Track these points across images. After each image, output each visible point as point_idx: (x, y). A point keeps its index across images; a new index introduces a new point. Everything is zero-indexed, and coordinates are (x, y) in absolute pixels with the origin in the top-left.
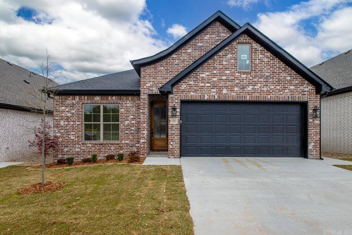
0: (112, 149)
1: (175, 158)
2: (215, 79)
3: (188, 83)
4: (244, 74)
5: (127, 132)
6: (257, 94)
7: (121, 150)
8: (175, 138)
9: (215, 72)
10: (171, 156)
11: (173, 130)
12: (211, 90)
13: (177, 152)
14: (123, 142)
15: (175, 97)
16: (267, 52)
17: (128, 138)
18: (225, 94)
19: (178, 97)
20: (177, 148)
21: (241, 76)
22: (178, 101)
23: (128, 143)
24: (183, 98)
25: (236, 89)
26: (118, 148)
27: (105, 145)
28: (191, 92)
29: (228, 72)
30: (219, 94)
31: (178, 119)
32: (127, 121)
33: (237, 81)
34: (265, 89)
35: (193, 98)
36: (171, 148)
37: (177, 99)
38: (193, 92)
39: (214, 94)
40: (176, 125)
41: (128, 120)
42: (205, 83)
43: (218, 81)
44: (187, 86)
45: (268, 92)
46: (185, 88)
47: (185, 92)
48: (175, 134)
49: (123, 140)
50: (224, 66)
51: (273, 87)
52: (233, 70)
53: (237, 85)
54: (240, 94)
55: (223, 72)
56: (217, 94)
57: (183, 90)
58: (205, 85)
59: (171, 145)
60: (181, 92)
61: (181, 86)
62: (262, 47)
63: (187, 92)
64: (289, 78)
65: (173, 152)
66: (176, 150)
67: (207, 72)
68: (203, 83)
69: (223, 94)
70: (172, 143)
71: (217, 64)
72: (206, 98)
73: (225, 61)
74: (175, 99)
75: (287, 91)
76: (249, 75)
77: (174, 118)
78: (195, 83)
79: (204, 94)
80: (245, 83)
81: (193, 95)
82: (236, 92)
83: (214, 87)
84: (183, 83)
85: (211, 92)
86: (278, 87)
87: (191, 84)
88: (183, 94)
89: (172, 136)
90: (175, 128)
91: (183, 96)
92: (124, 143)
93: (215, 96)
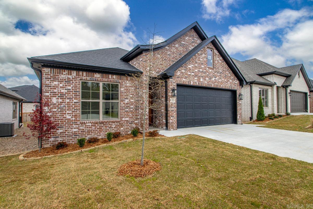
0: (113, 126)
1: (174, 130)
2: (196, 70)
3: (181, 71)
4: (211, 69)
5: (127, 110)
6: (216, 84)
7: (121, 127)
8: (173, 114)
9: (196, 65)
10: (171, 128)
11: (173, 108)
12: (194, 78)
13: (175, 125)
14: (123, 119)
15: (173, 81)
16: (220, 57)
17: (128, 116)
18: (202, 82)
19: (175, 81)
20: (175, 122)
21: (209, 70)
22: (175, 84)
23: (128, 120)
24: (179, 83)
25: (207, 79)
26: (119, 126)
27: (106, 123)
28: (183, 78)
29: (203, 66)
30: (199, 81)
31: (175, 98)
32: (126, 100)
33: (207, 74)
34: (220, 80)
35: (185, 83)
36: (171, 122)
37: (175, 83)
38: (184, 78)
39: (196, 81)
40: (175, 103)
41: (128, 99)
42: (191, 72)
43: (198, 72)
44: (180, 73)
45: (222, 83)
46: (180, 75)
47: (179, 77)
48: (174, 111)
49: (123, 118)
50: (201, 62)
51: (223, 80)
52: (205, 65)
53: (207, 76)
54: (209, 83)
55: (200, 66)
56: (197, 81)
57: (178, 76)
58: (191, 74)
59: (171, 119)
60: (177, 77)
61: (177, 73)
62: (218, 53)
63: (181, 78)
64: (229, 75)
65: (173, 125)
66: (174, 124)
67: (192, 64)
68: (190, 72)
69: (200, 82)
70: (172, 118)
71: (197, 60)
72: (192, 83)
73: (202, 58)
74: (174, 83)
75: (229, 83)
76: (213, 71)
77: (173, 98)
78: (185, 71)
79: (190, 80)
80: (211, 75)
81: (184, 81)
82: (207, 81)
83: (196, 76)
84: (178, 70)
85: (194, 79)
86: (225, 80)
87: (183, 72)
88: (178, 79)
89: (172, 113)
90: (174, 106)
91: (178, 81)
92: (125, 121)
93: (196, 82)
